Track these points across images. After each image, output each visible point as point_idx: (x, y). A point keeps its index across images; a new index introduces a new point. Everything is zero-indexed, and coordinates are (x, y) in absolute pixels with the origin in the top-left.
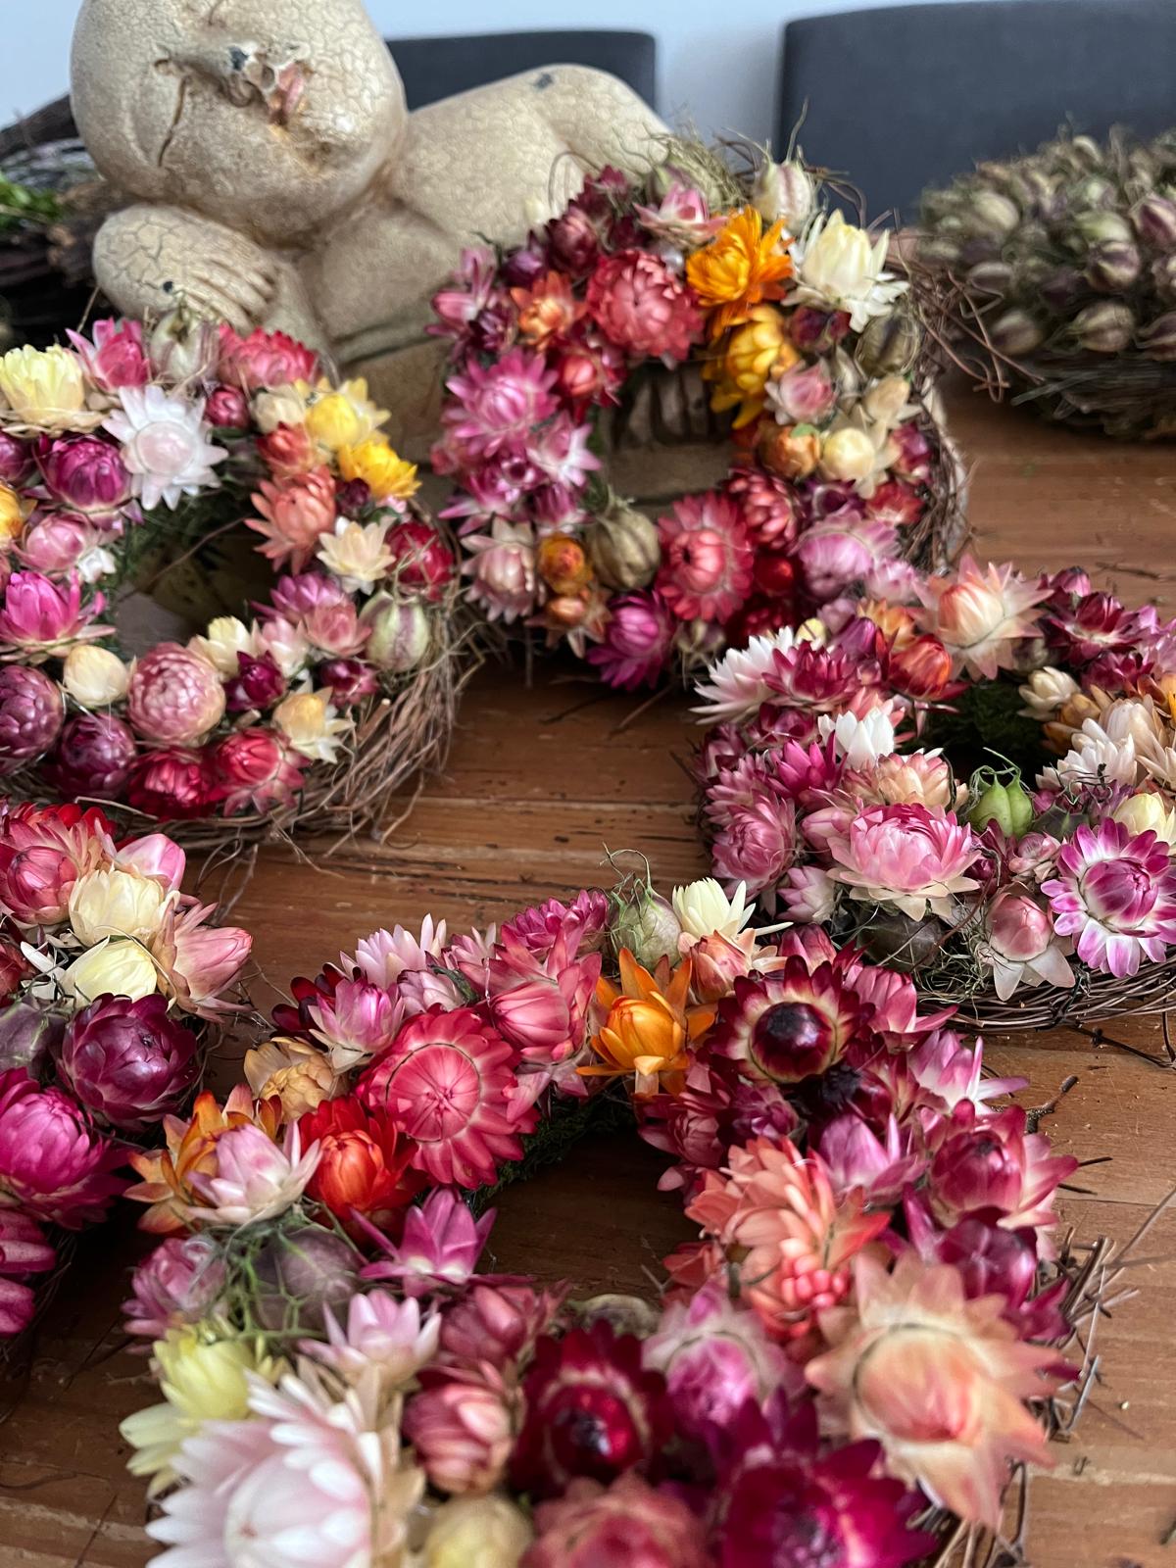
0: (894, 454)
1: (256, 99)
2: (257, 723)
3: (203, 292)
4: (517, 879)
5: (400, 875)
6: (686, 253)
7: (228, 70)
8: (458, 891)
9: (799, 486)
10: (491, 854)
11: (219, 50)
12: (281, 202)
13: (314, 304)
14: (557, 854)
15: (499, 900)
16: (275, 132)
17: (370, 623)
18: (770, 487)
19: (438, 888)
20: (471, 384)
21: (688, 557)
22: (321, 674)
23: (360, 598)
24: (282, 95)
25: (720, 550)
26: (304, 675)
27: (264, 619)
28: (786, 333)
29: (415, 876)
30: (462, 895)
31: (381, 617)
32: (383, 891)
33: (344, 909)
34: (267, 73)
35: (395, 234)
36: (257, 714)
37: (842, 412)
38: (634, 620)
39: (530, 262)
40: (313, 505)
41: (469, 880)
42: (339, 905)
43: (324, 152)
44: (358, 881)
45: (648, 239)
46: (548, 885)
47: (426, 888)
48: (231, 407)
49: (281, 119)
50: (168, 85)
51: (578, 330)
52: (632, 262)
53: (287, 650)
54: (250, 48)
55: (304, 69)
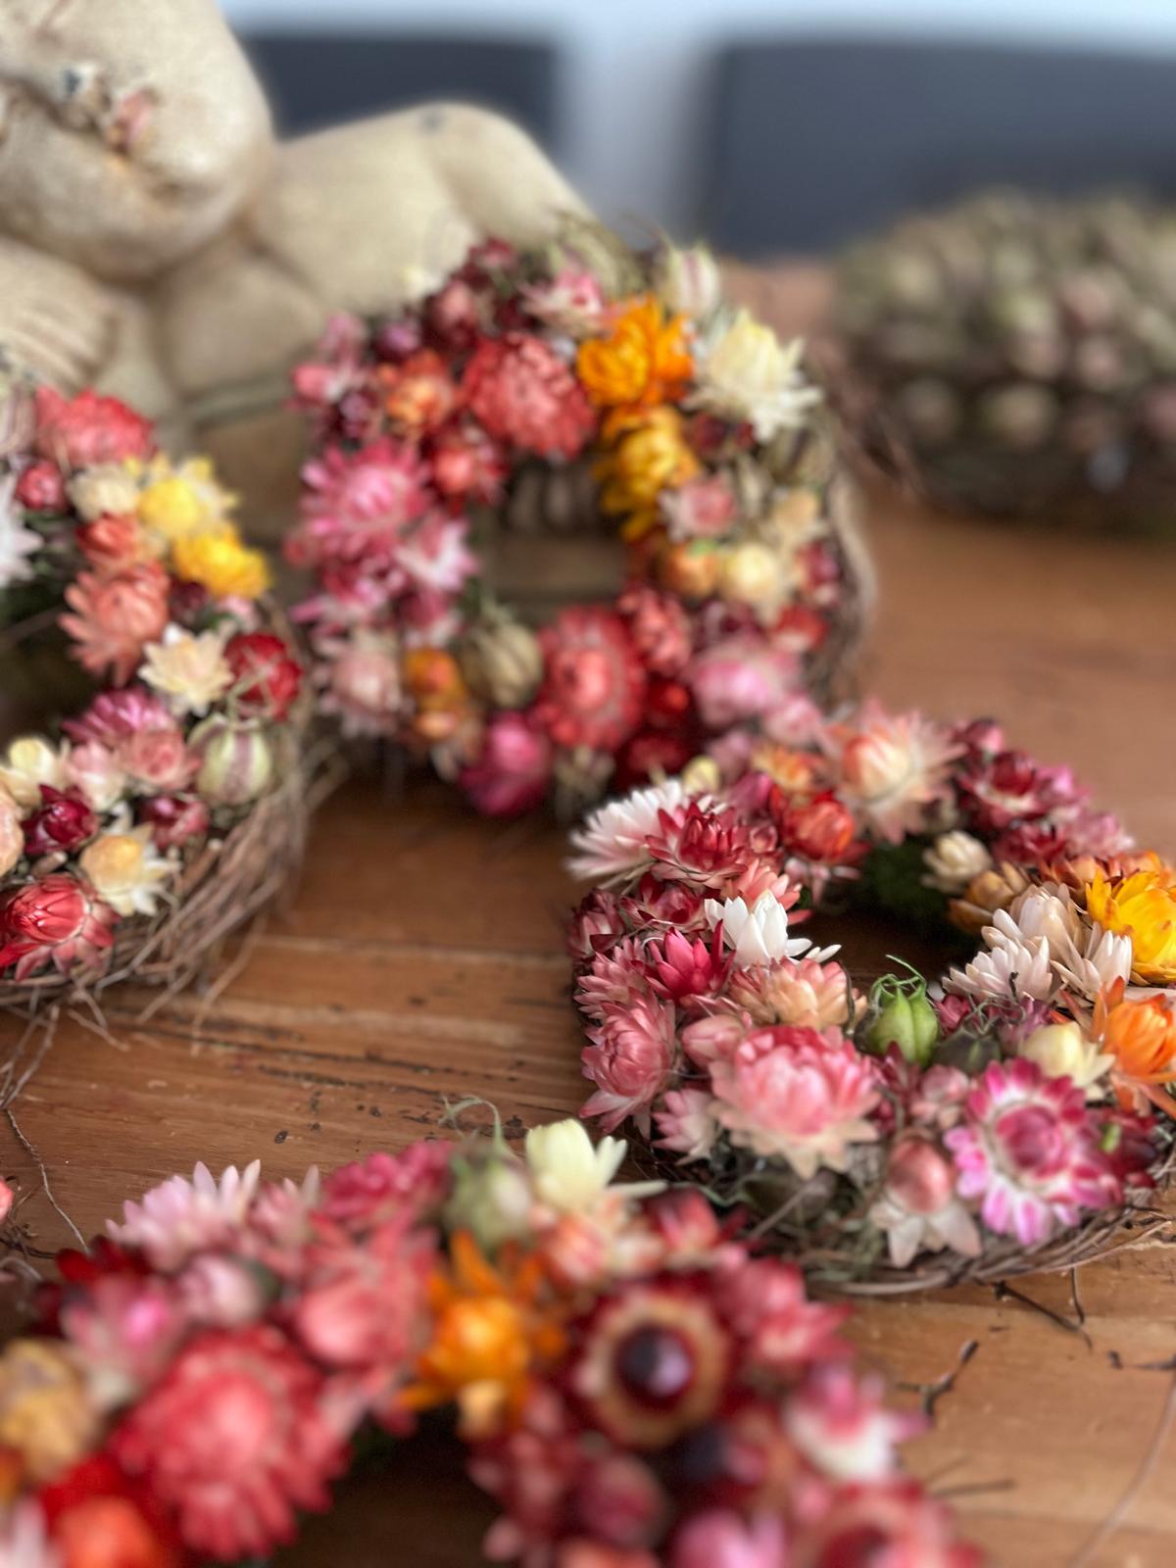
0: (798, 576)
2: (61, 869)
4: (359, 1053)
5: (227, 1044)
6: (578, 342)
8: (292, 1068)
9: (695, 606)
10: (334, 1018)
14: (409, 1022)
15: (339, 1082)
16: (115, 167)
17: (198, 753)
18: (661, 605)
19: (268, 1063)
21: (571, 678)
22: (141, 809)
23: (192, 720)
24: (123, 125)
25: (608, 675)
26: (121, 809)
27: (77, 743)
28: (687, 438)
29: (243, 1046)
30: (297, 1075)
31: (213, 747)
32: (204, 1066)
33: (158, 1090)
34: (106, 101)
36: (60, 857)
37: (744, 527)
38: (512, 742)
39: (405, 338)
40: (141, 606)
41: (307, 1054)
42: (152, 1084)
44: (176, 1050)
45: (535, 325)
46: (397, 1064)
47: (255, 1063)
48: (46, 488)
51: (455, 420)
52: (516, 348)
53: (101, 787)
54: (87, 71)
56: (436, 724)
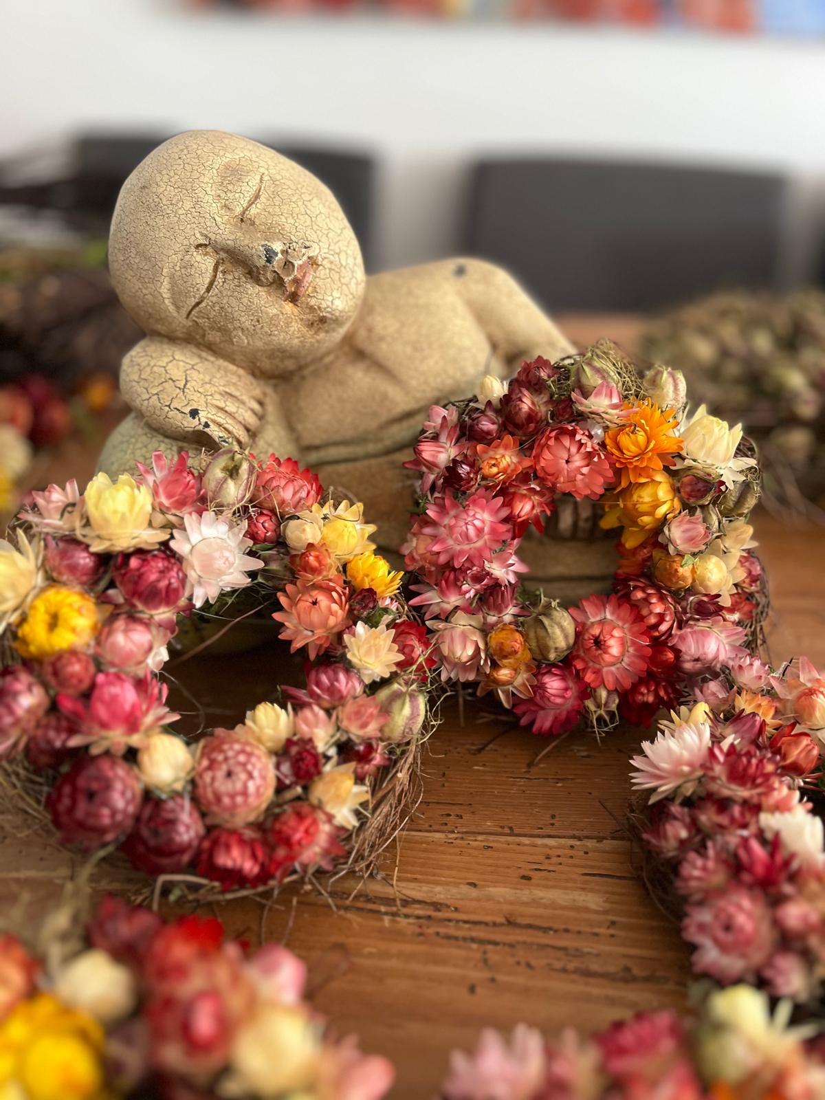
0: (741, 575)
1: (278, 282)
2: (298, 798)
3: (221, 418)
4: (503, 920)
5: (407, 916)
6: (606, 428)
7: (262, 262)
8: (459, 933)
9: (679, 595)
10: (474, 893)
11: (255, 246)
12: (282, 353)
13: (290, 421)
14: (526, 894)
15: (496, 943)
16: (288, 307)
17: (385, 710)
18: (662, 598)
19: (442, 930)
20: (443, 510)
21: (599, 643)
22: (346, 750)
23: (374, 687)
24: (297, 281)
25: (622, 642)
26: (332, 752)
27: (299, 706)
28: (676, 490)
29: (418, 917)
30: (464, 939)
31: (396, 706)
32: (396, 935)
33: (370, 955)
34: (288, 265)
35: (360, 379)
36: (299, 790)
37: (710, 546)
38: (553, 684)
39: (487, 425)
40: (331, 610)
41: (466, 922)
42: (367, 950)
43: (320, 322)
44: (374, 923)
45: (581, 418)
46: (530, 926)
47: (431, 930)
48: (266, 526)
49: (294, 298)
50: (205, 263)
51: (525, 477)
52: (572, 434)
53: (323, 738)
54: (277, 247)
55: (313, 262)
56: (504, 674)
